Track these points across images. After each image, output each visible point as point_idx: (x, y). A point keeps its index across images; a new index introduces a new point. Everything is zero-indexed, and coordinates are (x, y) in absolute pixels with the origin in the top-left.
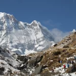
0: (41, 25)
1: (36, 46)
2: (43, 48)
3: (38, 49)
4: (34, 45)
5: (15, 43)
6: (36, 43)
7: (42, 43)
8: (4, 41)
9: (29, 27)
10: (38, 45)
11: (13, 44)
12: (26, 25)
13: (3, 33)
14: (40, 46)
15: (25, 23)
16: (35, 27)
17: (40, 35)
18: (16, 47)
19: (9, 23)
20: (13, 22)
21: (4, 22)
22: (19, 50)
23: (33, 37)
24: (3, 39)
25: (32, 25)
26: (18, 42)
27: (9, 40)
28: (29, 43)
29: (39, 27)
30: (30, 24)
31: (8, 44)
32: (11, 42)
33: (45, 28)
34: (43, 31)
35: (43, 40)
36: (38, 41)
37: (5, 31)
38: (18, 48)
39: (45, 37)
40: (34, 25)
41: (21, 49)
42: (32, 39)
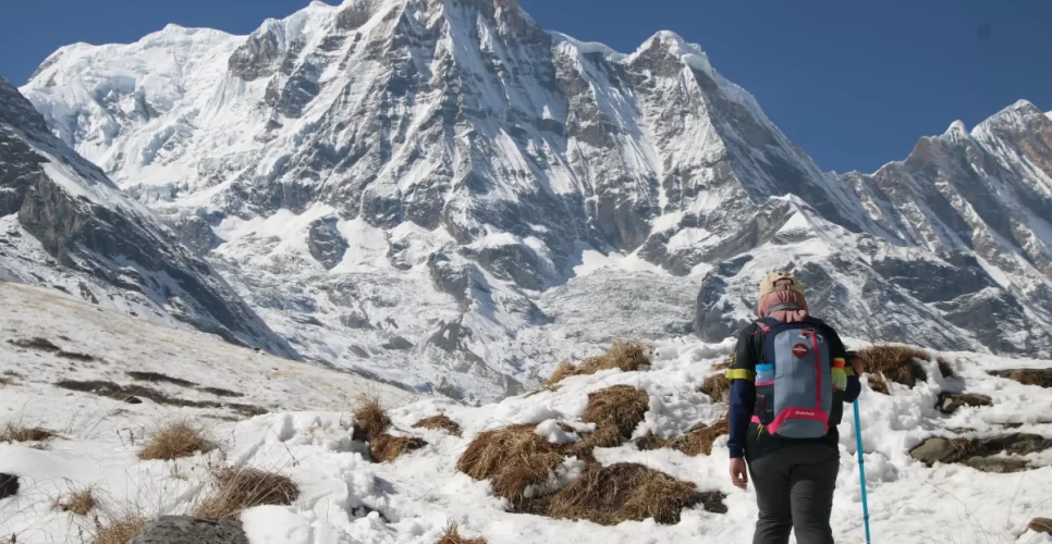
0: (707, 67)
1: (660, 224)
2: (715, 241)
3: (674, 246)
4: (647, 211)
5: (505, 192)
6: (663, 200)
7: (706, 203)
8: (422, 171)
9: (617, 75)
10: (673, 219)
11: (492, 197)
12: (594, 58)
13: (422, 112)
14: (689, 222)
15: (591, 46)
16: (666, 84)
17: (699, 142)
18: (511, 218)
19: (476, 37)
20: (502, 28)
21: (436, 33)
22: (532, 243)
23: (645, 156)
24: (415, 156)
25: (639, 64)
26: (527, 184)
27: (457, 160)
28: (608, 200)
29: (692, 85)
30: (630, 59)
31: (448, 196)
32: (475, 184)
33: (733, 92)
34: (723, 114)
35: (717, 182)
36: (680, 185)
37: (436, 98)
38: (523, 232)
39: (731, 163)
40: (658, 61)
41: (549, 240)
42: (638, 168)
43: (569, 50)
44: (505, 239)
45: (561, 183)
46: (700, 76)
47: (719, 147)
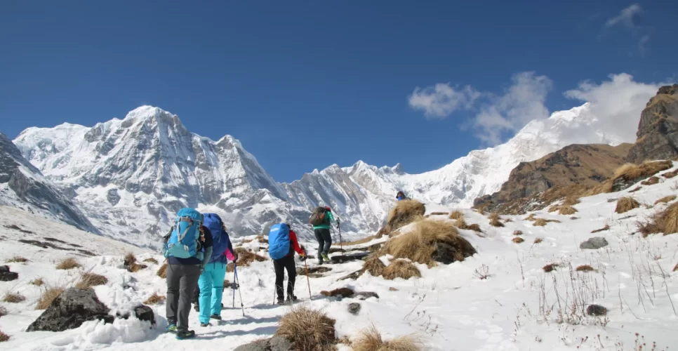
0: (241, 148)
1: (224, 196)
2: (241, 202)
3: (228, 203)
4: (219, 192)
5: (174, 183)
6: (225, 188)
7: (239, 190)
8: (147, 175)
9: (212, 148)
10: (229, 194)
11: (169, 185)
12: (205, 142)
13: (148, 155)
14: (233, 196)
15: (205, 138)
16: (228, 152)
17: (237, 171)
18: (176, 192)
19: (167, 133)
20: (176, 131)
21: (154, 131)
22: (182, 200)
23: (220, 174)
24: (145, 170)
25: (219, 145)
26: (181, 181)
27: (159, 172)
28: (207, 188)
29: (236, 152)
30: (217, 143)
31: (155, 184)
32: (164, 180)
33: (249, 156)
34: (245, 162)
35: (243, 184)
36: (231, 184)
37: (153, 152)
38: (179, 196)
39: (248, 177)
40: (226, 144)
41: (188, 199)
42: (218, 178)
43: (197, 139)
44: (173, 198)
45: (192, 181)
46: (239, 150)
47: (243, 172)
